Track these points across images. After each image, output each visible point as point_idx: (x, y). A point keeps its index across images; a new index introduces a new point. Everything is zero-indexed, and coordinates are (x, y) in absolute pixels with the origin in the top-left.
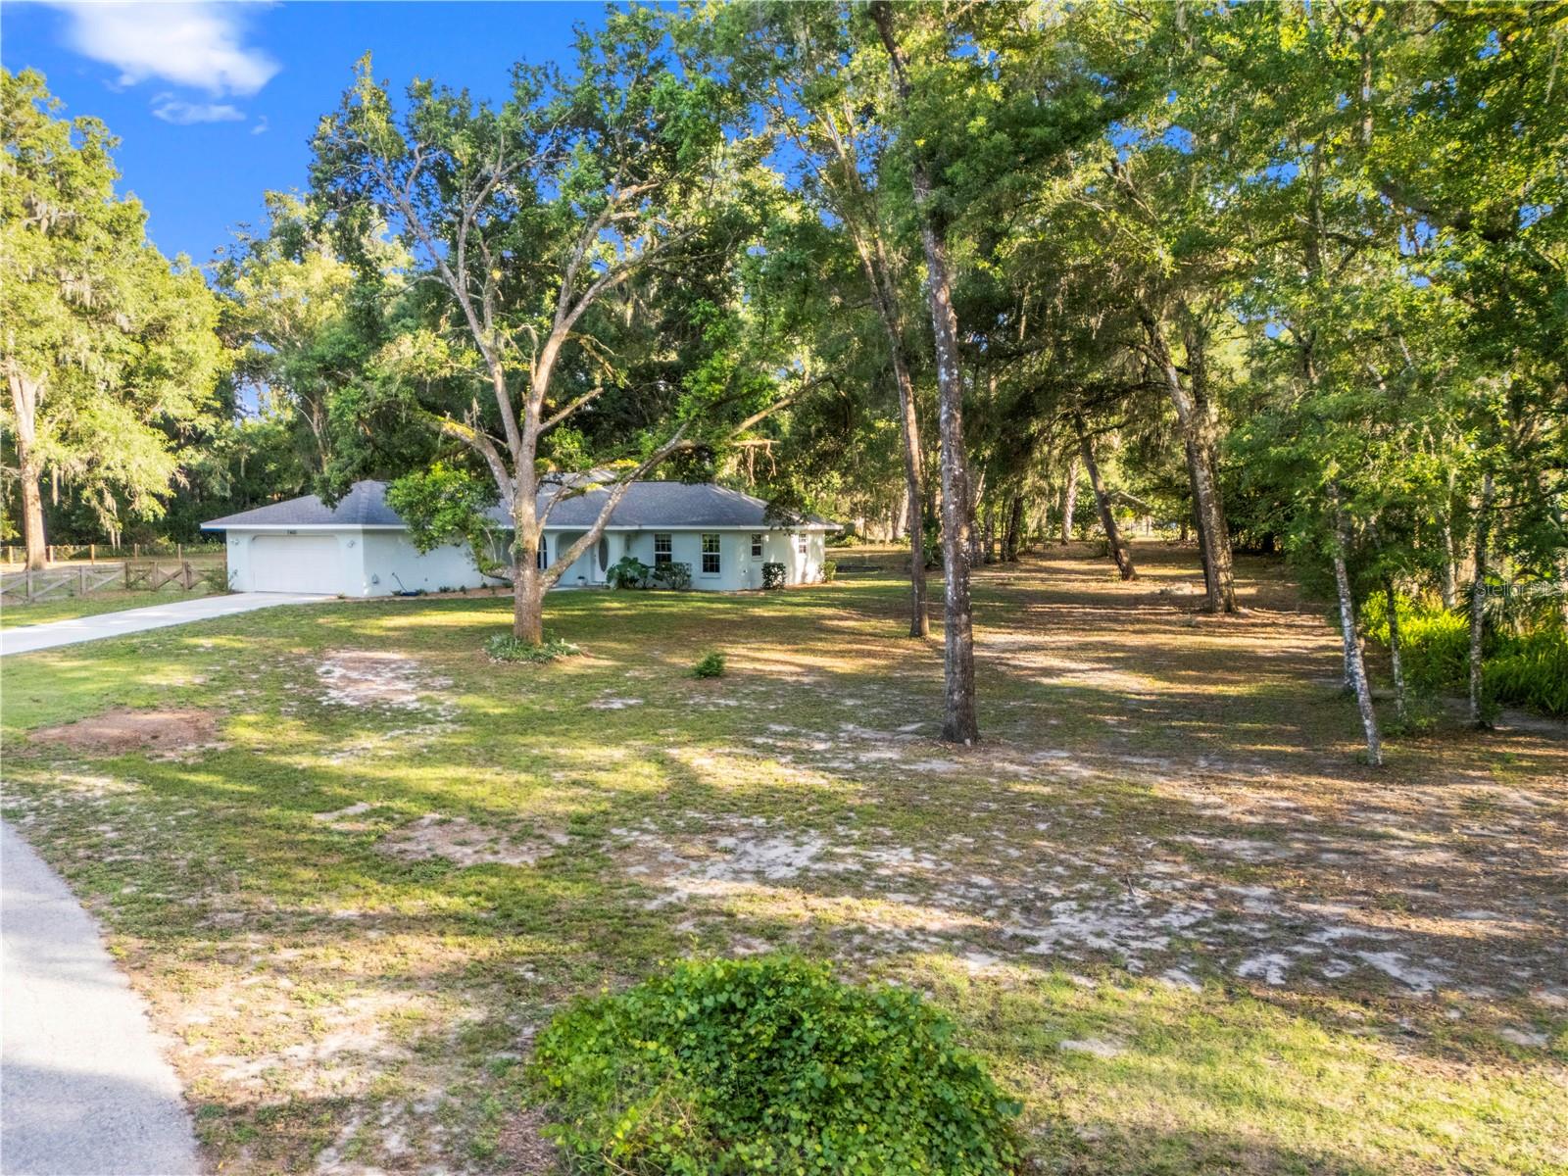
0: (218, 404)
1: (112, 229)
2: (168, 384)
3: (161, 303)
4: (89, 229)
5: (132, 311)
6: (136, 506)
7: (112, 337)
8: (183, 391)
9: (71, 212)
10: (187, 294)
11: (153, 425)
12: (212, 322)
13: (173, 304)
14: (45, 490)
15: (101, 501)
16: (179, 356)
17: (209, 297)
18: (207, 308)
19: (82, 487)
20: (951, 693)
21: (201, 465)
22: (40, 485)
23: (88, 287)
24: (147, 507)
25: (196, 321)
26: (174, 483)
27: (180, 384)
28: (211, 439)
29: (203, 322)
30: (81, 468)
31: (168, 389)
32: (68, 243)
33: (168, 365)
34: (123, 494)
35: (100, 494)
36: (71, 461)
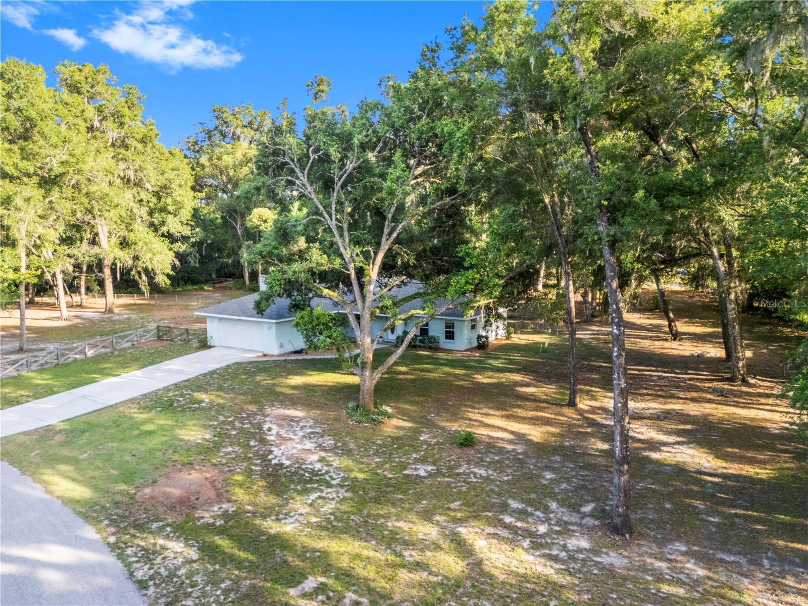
0: (193, 223)
1: (143, 141)
2: (171, 216)
3: (166, 175)
4: (132, 142)
5: (153, 181)
6: (156, 280)
7: (144, 196)
8: (177, 219)
9: (123, 134)
10: (177, 169)
11: (163, 235)
12: (190, 183)
13: (170, 175)
14: (113, 271)
15: (140, 278)
16: (175, 202)
17: (188, 170)
18: (187, 176)
19: (131, 270)
20: (617, 507)
21: (185, 251)
22: (111, 269)
23: (132, 172)
24: (162, 280)
25: (183, 182)
26: (174, 267)
27: (175, 215)
28: (189, 238)
29: (186, 183)
30: (130, 262)
31: (170, 219)
32: (122, 151)
33: (170, 208)
34: (150, 274)
35: (139, 273)
36: (125, 258)
